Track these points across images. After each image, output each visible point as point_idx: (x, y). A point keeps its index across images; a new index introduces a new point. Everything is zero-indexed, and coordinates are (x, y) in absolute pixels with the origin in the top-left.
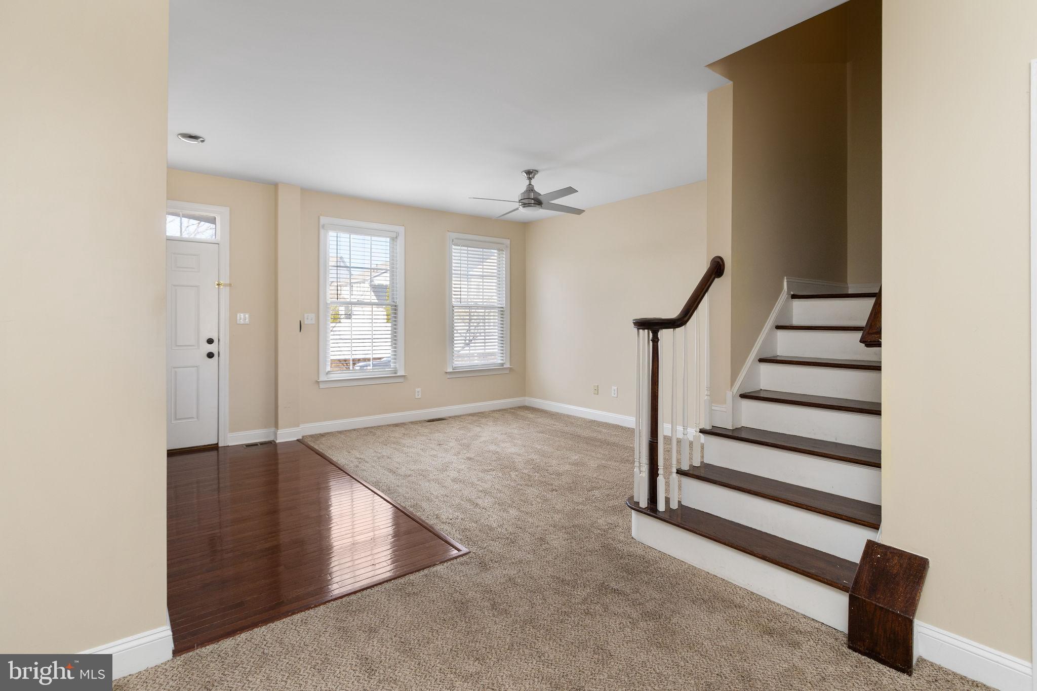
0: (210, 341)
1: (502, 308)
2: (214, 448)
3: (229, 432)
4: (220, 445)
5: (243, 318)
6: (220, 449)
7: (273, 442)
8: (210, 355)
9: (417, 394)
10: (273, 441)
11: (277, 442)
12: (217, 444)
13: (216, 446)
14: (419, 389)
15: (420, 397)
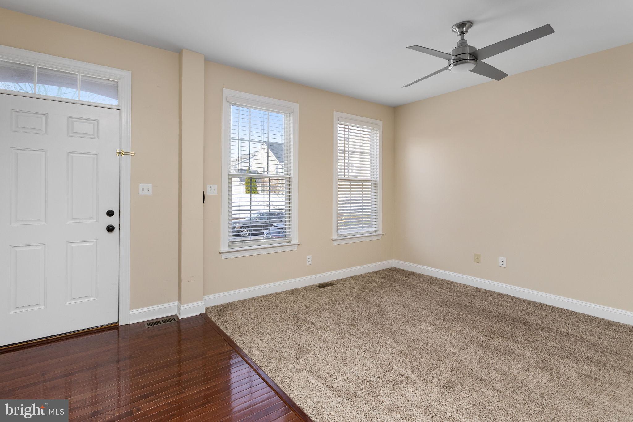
0: (110, 214)
1: (376, 181)
2: (114, 327)
3: (130, 309)
4: (120, 324)
5: (146, 188)
6: (120, 329)
7: (175, 318)
8: (110, 229)
9: (307, 261)
10: (176, 315)
11: (180, 317)
12: (118, 322)
13: (117, 324)
14: (310, 256)
15: (310, 263)
